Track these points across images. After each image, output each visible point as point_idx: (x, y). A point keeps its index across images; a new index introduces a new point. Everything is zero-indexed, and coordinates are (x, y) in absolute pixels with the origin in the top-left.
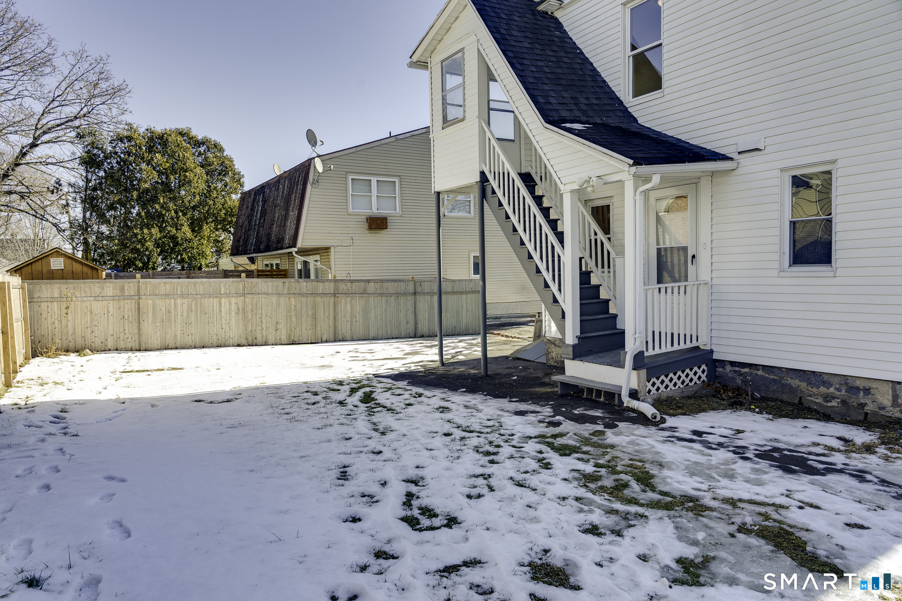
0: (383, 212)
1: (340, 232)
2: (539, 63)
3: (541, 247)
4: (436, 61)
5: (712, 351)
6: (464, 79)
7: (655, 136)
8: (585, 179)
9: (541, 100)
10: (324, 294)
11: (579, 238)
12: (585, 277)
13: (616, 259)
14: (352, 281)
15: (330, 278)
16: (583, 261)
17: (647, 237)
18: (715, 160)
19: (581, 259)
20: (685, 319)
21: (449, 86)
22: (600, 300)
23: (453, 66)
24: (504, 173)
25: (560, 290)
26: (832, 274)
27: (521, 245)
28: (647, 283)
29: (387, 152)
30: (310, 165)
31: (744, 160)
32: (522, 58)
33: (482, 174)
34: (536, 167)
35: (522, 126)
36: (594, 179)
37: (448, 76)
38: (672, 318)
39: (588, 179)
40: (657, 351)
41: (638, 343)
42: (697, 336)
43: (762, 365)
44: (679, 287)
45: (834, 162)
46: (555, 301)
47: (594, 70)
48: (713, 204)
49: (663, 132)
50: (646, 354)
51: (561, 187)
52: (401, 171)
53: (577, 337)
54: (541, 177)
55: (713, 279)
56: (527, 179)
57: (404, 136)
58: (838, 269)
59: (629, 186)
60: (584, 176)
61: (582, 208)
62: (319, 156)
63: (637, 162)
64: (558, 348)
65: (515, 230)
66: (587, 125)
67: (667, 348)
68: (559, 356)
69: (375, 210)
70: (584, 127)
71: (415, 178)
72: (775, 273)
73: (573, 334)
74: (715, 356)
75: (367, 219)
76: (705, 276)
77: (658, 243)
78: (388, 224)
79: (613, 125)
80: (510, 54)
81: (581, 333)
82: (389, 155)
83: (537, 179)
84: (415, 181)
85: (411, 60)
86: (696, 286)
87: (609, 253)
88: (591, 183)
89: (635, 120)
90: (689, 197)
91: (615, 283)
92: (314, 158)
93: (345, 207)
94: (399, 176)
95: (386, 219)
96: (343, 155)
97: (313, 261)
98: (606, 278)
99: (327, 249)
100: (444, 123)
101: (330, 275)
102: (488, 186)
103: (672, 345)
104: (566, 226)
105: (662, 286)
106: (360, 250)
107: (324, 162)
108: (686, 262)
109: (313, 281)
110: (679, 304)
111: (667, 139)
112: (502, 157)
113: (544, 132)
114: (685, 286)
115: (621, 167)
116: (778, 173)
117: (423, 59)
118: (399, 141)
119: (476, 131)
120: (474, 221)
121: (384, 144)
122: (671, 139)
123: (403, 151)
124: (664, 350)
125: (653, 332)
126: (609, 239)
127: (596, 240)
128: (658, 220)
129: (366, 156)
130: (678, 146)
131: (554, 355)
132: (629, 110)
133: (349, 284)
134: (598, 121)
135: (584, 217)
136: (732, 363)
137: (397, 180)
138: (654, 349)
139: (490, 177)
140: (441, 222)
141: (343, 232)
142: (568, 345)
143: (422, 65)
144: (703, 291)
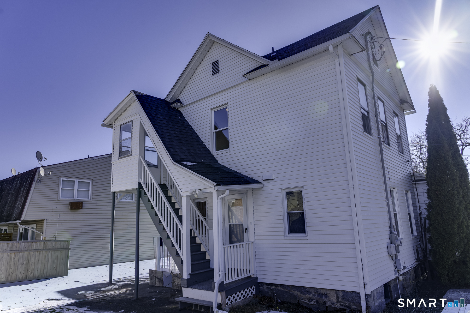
0: (81, 199)
1: (52, 210)
2: (171, 132)
3: (170, 224)
4: (117, 124)
5: (257, 278)
6: (132, 134)
7: (226, 170)
8: (193, 190)
9: (172, 150)
10: (36, 250)
11: (191, 218)
12: (193, 239)
13: (209, 230)
14: (56, 241)
15: (41, 240)
16: (192, 231)
17: (224, 219)
18: (254, 183)
19: (191, 230)
20: (243, 261)
21: (123, 138)
22: (201, 252)
23: (127, 127)
24: (151, 184)
25: (180, 248)
26: (306, 238)
27: (159, 223)
28: (224, 244)
29: (86, 166)
30: (36, 171)
31: (266, 183)
32: (163, 129)
33: (140, 184)
34: (169, 181)
35: (162, 161)
36: (198, 191)
37: (123, 132)
38: (237, 261)
39: (195, 191)
40: (231, 280)
41: (221, 277)
42: (250, 270)
43: (280, 284)
44: (240, 245)
45: (302, 187)
46: (178, 254)
47: (198, 136)
48: (254, 203)
49: (230, 168)
50: (225, 283)
51: (181, 193)
52: (94, 177)
53: (189, 274)
54: (171, 186)
55: (256, 240)
56: (164, 187)
57: (97, 158)
58: (308, 235)
59: (215, 195)
60: (193, 189)
61: (192, 203)
62: (42, 167)
63: (218, 184)
64: (179, 279)
65: (156, 215)
66: (194, 163)
67: (235, 278)
68: (179, 284)
69: (76, 197)
70: (193, 164)
71: (101, 180)
72: (283, 237)
73: (187, 273)
74: (259, 281)
75: (70, 203)
76: (252, 239)
77: (229, 222)
78: (83, 206)
79: (207, 164)
80: (156, 126)
81: (191, 272)
82: (87, 168)
83: (169, 187)
84: (101, 182)
85: (103, 123)
86: (248, 244)
87: (205, 227)
88: (196, 193)
89: (217, 162)
90: (243, 199)
91: (209, 242)
92: (39, 168)
93: (57, 196)
94: (92, 179)
95: (82, 203)
96: (58, 167)
97: (30, 228)
98: (204, 240)
99: (41, 221)
100: (120, 156)
101: (42, 237)
102: (142, 191)
103: (238, 276)
104: (184, 212)
105: (232, 245)
106: (63, 222)
107: (45, 170)
108: (243, 231)
109: (29, 242)
110: (240, 253)
111: (232, 172)
112: (151, 176)
113: (173, 165)
114: (243, 245)
115: (211, 186)
116: (280, 190)
117: (110, 123)
118: (94, 161)
119: (137, 162)
120: (134, 204)
121: (84, 162)
122: (234, 172)
123: (96, 166)
124: (234, 279)
125: (228, 268)
126: (205, 219)
127: (199, 219)
128: (229, 209)
129: (73, 168)
130: (237, 176)
131: (177, 283)
132: (214, 156)
133: (54, 243)
134: (200, 162)
135: (193, 208)
136: (267, 284)
137: (90, 182)
138: (229, 279)
139: (144, 186)
140: (115, 208)
141: (53, 211)
142: (184, 279)
143: (110, 125)
144: (252, 247)
